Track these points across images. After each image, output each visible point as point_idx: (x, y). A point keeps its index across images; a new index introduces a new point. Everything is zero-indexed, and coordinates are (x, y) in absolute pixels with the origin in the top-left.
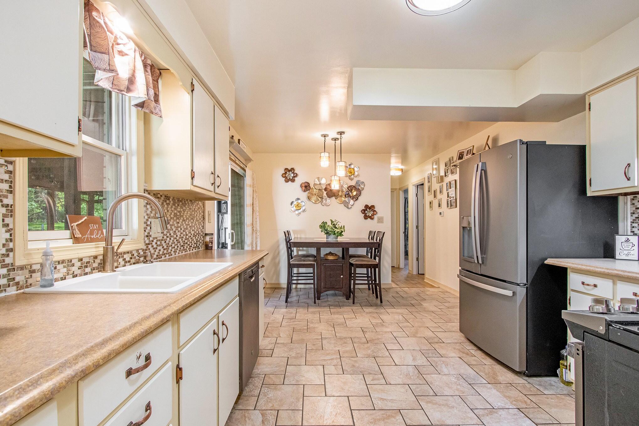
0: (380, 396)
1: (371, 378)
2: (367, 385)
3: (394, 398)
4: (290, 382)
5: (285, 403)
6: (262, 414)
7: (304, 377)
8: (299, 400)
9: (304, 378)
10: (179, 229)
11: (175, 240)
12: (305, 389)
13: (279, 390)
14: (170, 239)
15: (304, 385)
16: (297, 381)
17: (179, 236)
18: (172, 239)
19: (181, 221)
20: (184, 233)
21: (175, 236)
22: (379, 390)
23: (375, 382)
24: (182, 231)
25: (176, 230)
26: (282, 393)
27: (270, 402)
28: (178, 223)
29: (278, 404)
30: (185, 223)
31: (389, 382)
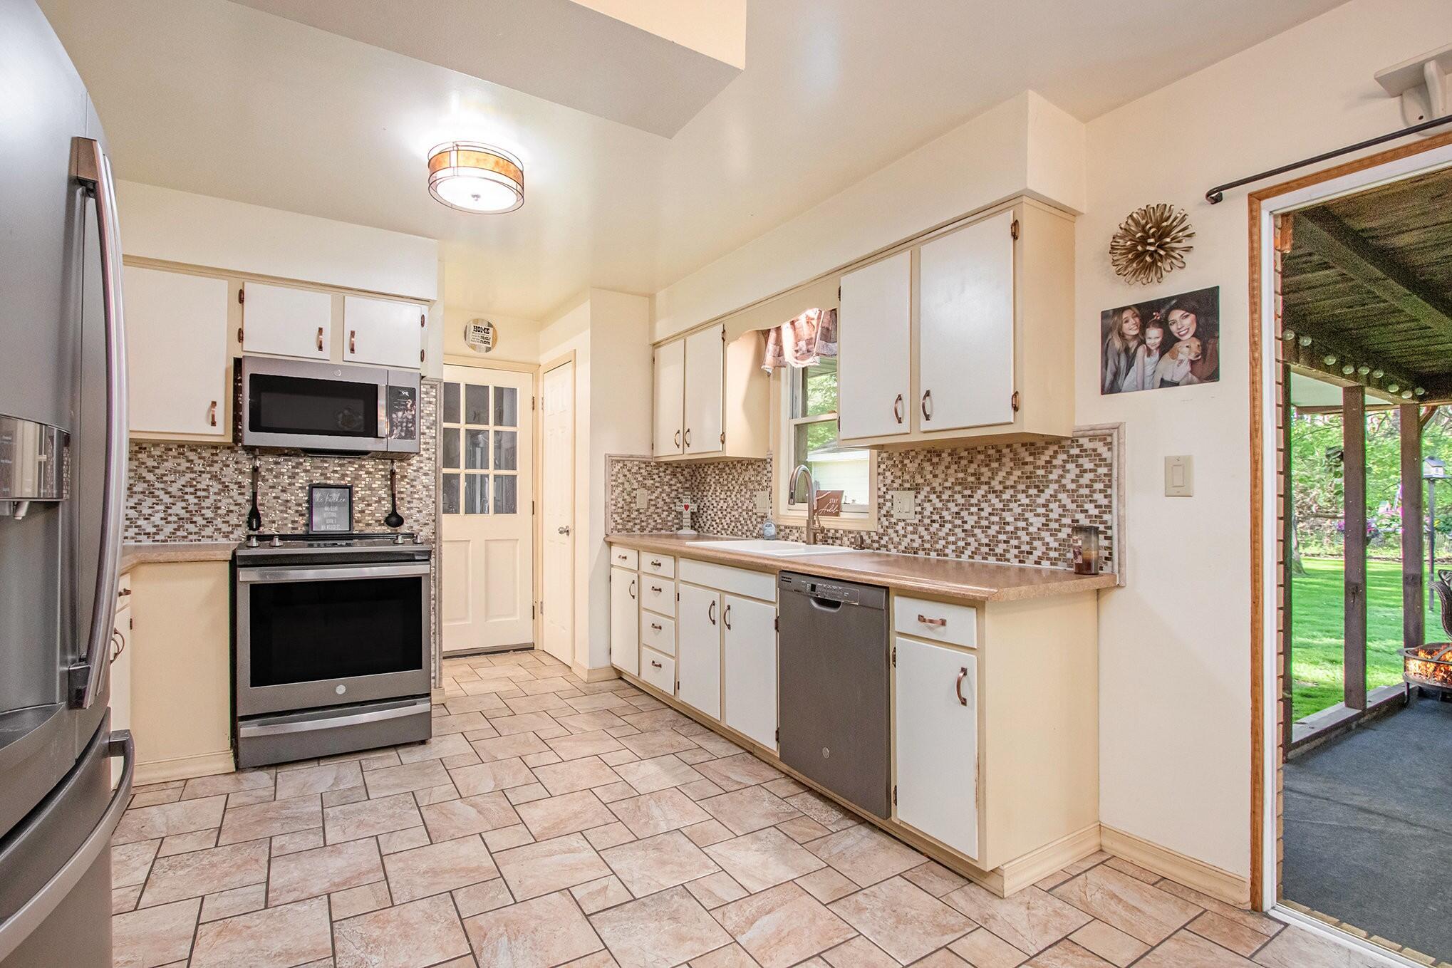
0: (577, 855)
1: (610, 894)
2: (614, 873)
3: (547, 860)
22: (583, 868)
23: (595, 886)
31: (563, 895)
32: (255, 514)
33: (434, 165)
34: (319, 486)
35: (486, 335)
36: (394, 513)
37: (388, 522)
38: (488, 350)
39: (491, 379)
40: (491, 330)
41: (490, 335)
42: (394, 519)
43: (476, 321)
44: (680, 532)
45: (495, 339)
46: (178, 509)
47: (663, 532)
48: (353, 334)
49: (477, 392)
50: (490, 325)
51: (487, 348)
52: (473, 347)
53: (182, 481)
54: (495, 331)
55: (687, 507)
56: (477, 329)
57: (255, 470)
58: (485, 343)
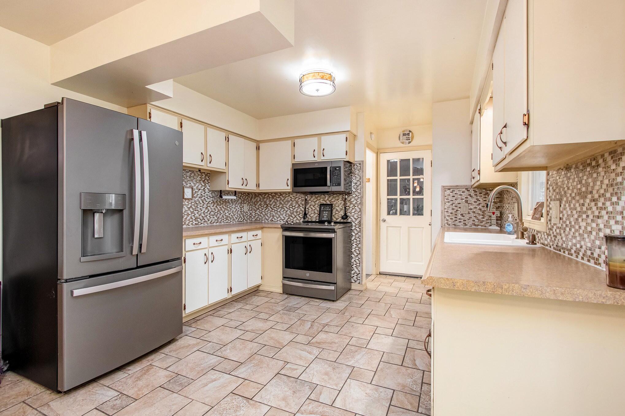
4: (385, 392)
5: (395, 370)
6: (416, 365)
7: (366, 394)
8: (381, 369)
9: (367, 392)
10: (584, 216)
11: (577, 234)
12: (372, 378)
13: (400, 384)
14: (570, 230)
15: (371, 384)
16: (376, 390)
17: (583, 228)
18: (573, 230)
19: (588, 201)
20: (594, 225)
21: (577, 227)
24: (589, 221)
25: (579, 216)
26: (397, 380)
27: (410, 374)
28: (583, 205)
29: (401, 370)
30: (596, 205)
32: (305, 214)
33: (301, 81)
34: (323, 205)
35: (408, 136)
36: (345, 214)
37: (342, 218)
38: (409, 143)
39: (410, 155)
40: (411, 134)
41: (410, 136)
42: (345, 217)
43: (404, 131)
44: (490, 227)
45: (413, 138)
46: (288, 212)
47: (480, 227)
48: (324, 149)
49: (405, 163)
50: (410, 131)
51: (409, 142)
52: (403, 143)
53: (289, 204)
54: (412, 133)
55: (494, 213)
56: (404, 135)
57: (306, 199)
58: (408, 140)
